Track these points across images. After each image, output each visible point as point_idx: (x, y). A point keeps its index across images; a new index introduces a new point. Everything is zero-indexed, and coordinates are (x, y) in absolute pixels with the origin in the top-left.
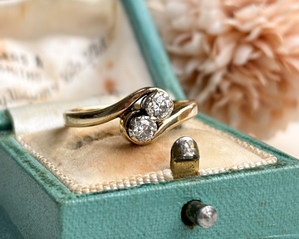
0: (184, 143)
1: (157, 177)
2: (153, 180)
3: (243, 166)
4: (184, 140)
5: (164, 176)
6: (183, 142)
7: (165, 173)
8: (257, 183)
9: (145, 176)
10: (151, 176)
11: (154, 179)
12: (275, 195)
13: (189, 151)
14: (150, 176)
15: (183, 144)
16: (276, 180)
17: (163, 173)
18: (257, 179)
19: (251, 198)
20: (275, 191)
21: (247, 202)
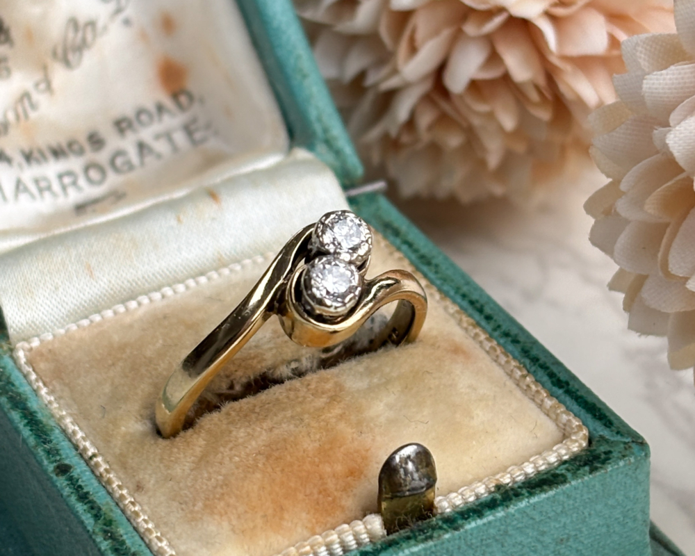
0: (406, 463)
1: (354, 536)
2: (346, 544)
3: (523, 472)
4: (405, 456)
5: (369, 532)
6: (403, 461)
7: (369, 527)
8: (553, 511)
9: (329, 539)
10: (341, 536)
11: (347, 542)
12: (587, 520)
13: (417, 479)
14: (339, 538)
15: (404, 465)
16: (590, 496)
17: (366, 528)
18: (553, 504)
19: (541, 539)
20: (586, 514)
21: (533, 547)
